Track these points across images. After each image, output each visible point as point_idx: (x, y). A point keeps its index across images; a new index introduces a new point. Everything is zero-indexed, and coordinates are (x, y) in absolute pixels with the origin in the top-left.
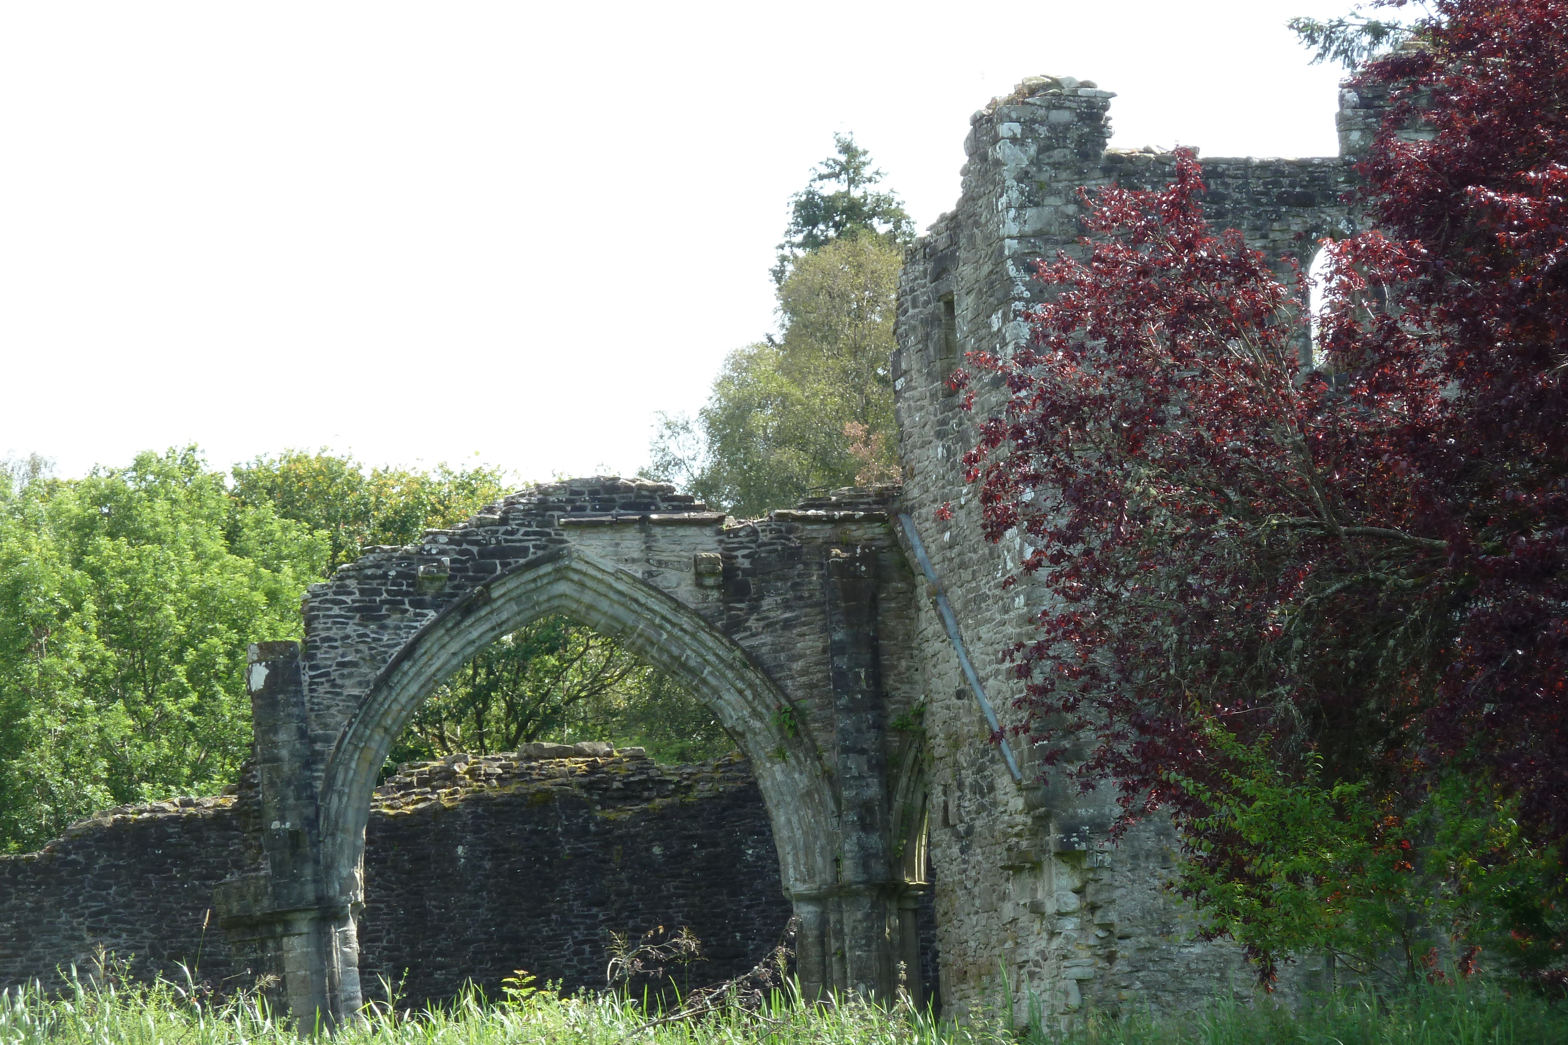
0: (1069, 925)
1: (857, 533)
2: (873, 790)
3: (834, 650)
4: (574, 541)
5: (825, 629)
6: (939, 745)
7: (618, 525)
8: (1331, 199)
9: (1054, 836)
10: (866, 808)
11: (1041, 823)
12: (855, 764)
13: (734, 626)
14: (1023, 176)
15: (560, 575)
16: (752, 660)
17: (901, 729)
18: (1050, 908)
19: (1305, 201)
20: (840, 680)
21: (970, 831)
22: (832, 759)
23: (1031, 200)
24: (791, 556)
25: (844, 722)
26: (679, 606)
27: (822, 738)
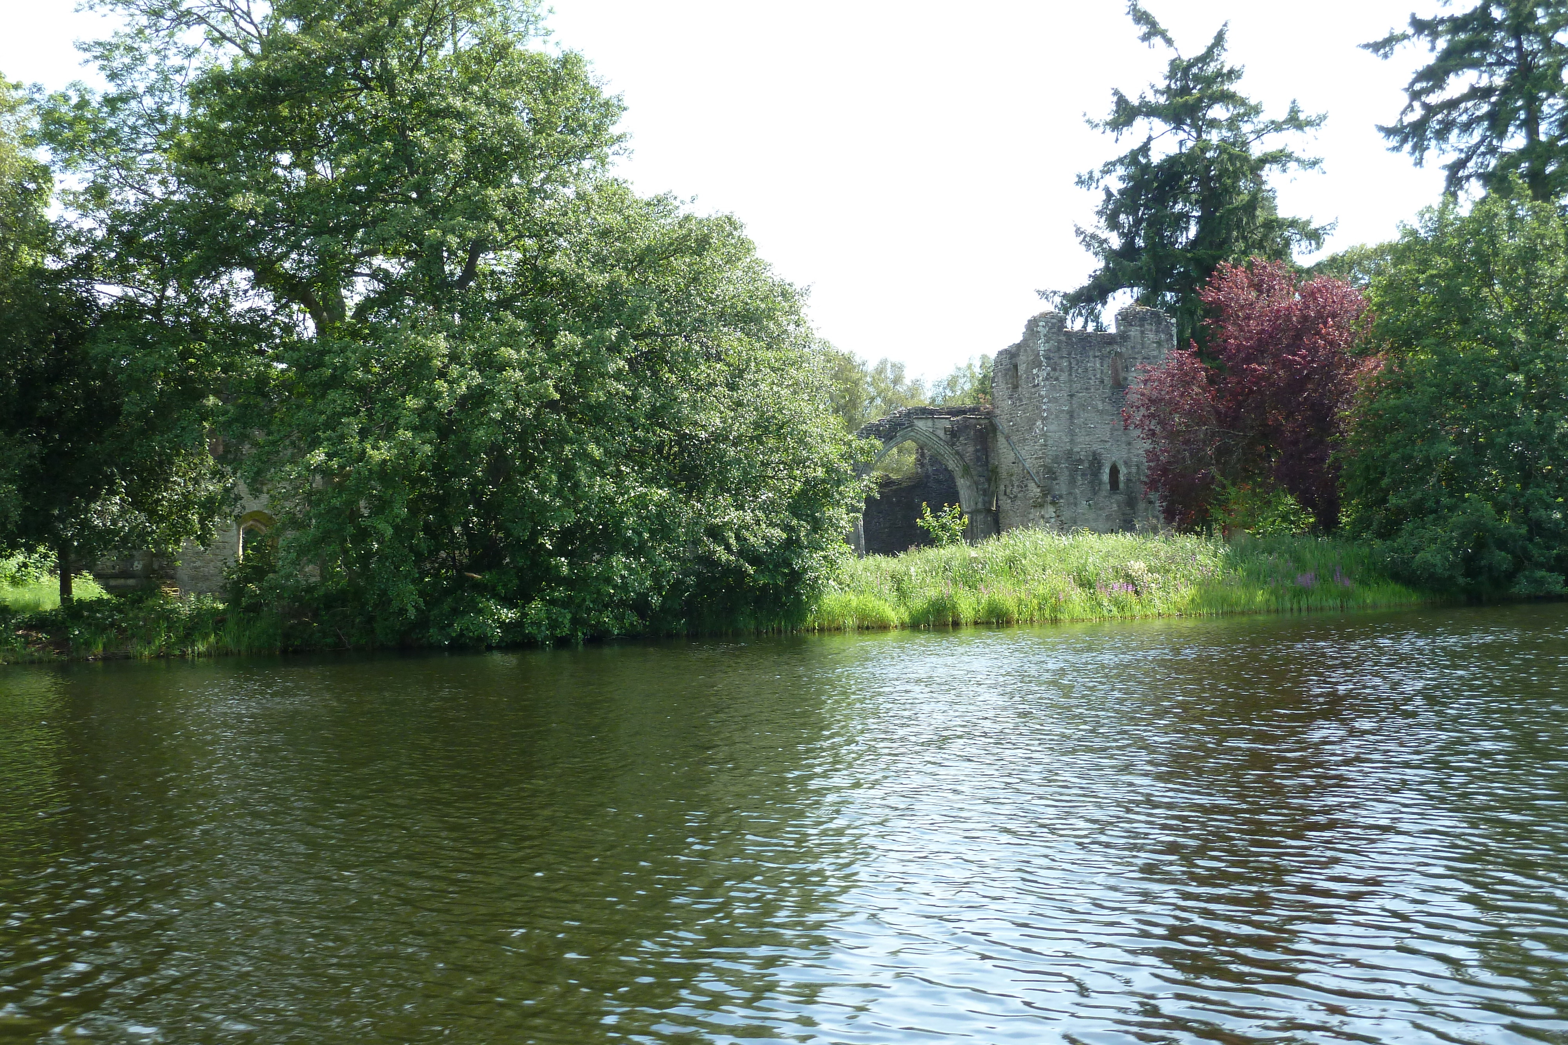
0: (1053, 520)
1: (982, 422)
2: (986, 486)
3: (977, 451)
4: (916, 422)
5: (975, 445)
6: (1004, 475)
7: (927, 418)
8: (1116, 343)
9: (1049, 498)
10: (985, 491)
11: (1045, 495)
12: (982, 479)
13: (953, 444)
14: (1045, 336)
15: (912, 431)
16: (957, 453)
17: (992, 471)
18: (1047, 516)
19: (1110, 343)
20: (978, 459)
21: (1016, 497)
22: (976, 478)
23: (1047, 342)
24: (967, 427)
25: (980, 469)
26: (941, 439)
27: (974, 473)
